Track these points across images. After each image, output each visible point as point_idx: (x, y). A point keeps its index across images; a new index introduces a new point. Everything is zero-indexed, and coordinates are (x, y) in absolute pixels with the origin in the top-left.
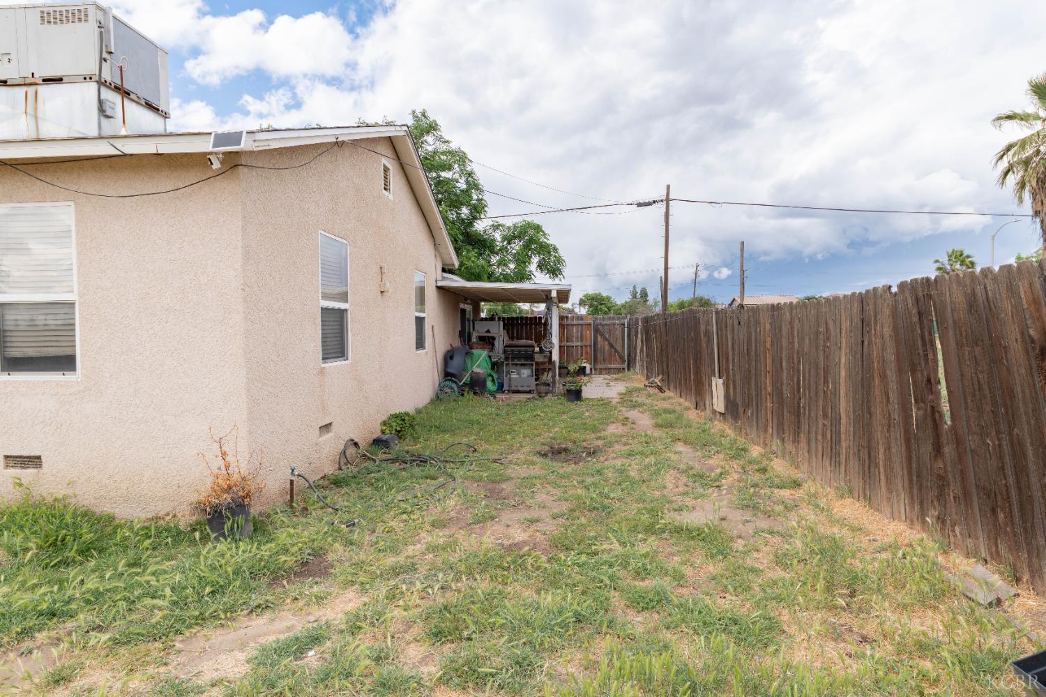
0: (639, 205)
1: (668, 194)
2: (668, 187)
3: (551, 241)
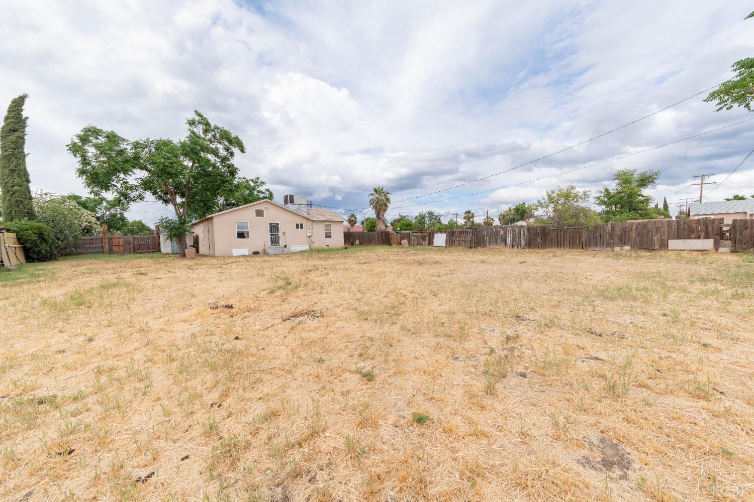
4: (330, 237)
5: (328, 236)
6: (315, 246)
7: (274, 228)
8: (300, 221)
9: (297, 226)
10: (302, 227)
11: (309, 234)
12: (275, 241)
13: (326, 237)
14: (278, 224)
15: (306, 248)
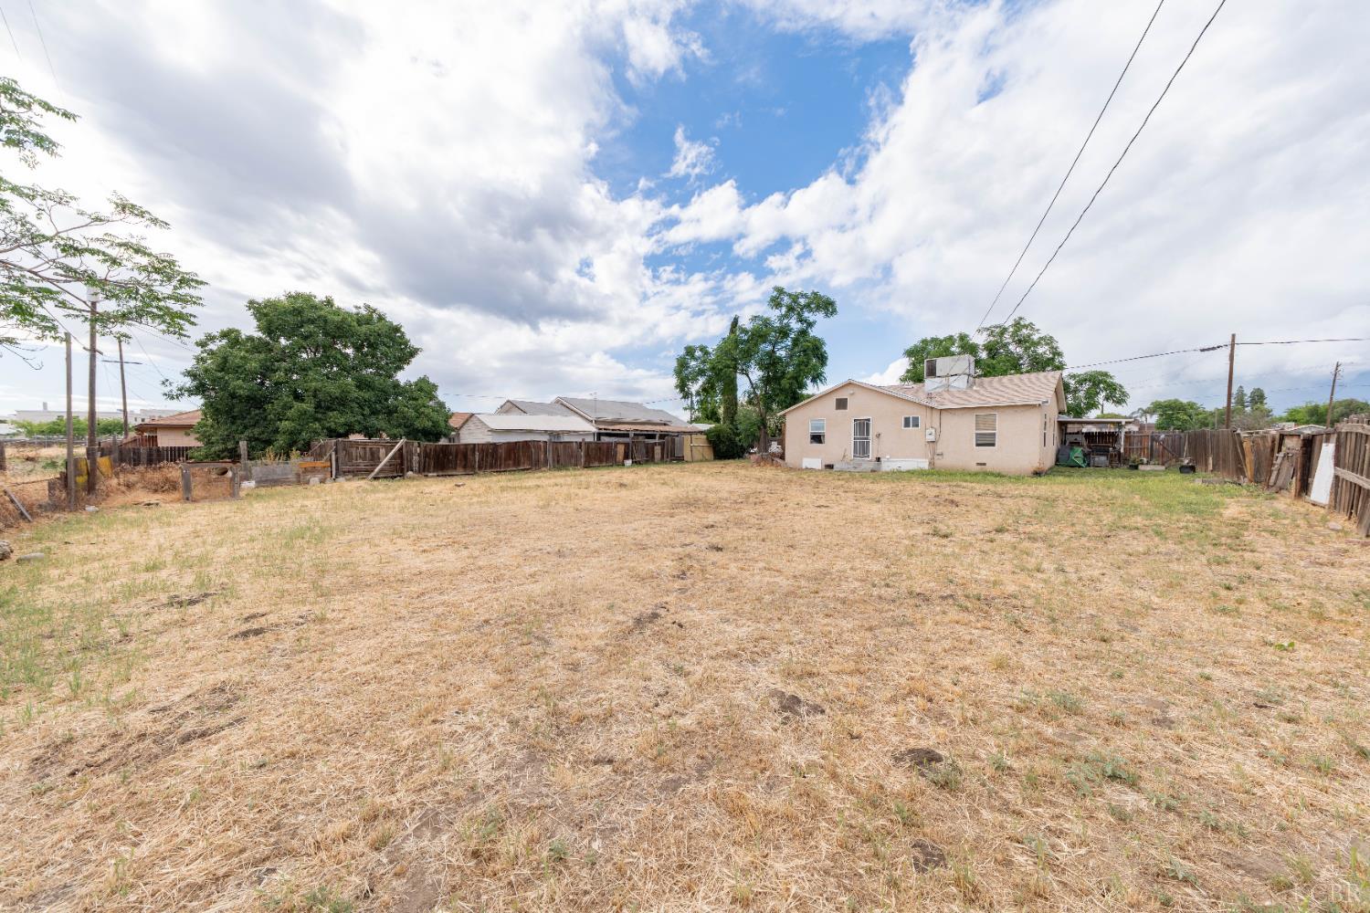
0: (1203, 350)
1: (1233, 340)
2: (1234, 336)
3: (1116, 380)
4: (993, 445)
5: (986, 441)
6: (945, 462)
7: (863, 426)
8: (912, 412)
9: (907, 424)
10: (916, 425)
11: (932, 438)
12: (862, 449)
13: (978, 445)
14: (869, 420)
15: (924, 465)
